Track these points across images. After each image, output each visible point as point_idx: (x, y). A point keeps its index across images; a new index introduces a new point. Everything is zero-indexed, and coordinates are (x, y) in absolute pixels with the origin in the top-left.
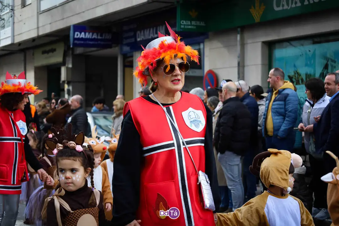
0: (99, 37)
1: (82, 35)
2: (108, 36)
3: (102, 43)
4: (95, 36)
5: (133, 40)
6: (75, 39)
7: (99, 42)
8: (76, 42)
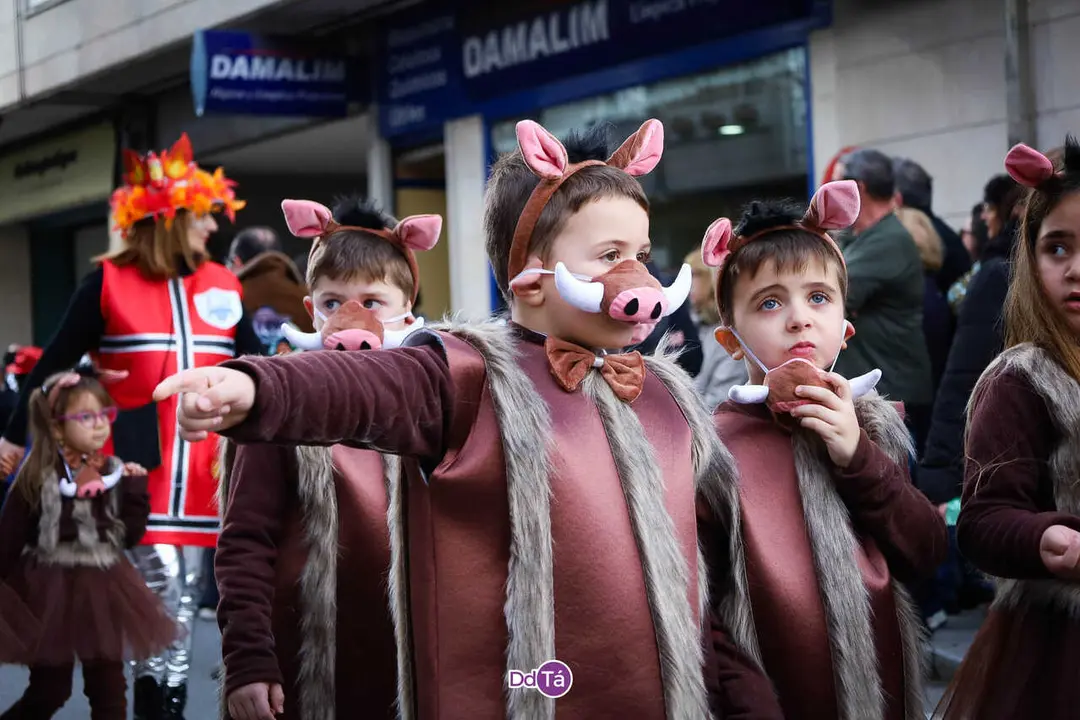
0: (301, 76)
1: (240, 68)
2: (334, 73)
3: (314, 97)
4: (285, 72)
5: (439, 79)
6: (213, 83)
7: (301, 95)
8: (217, 93)
